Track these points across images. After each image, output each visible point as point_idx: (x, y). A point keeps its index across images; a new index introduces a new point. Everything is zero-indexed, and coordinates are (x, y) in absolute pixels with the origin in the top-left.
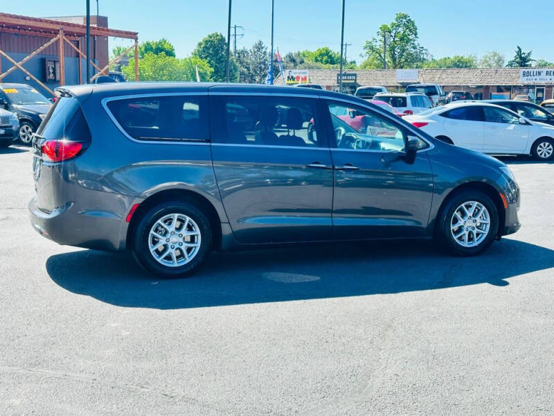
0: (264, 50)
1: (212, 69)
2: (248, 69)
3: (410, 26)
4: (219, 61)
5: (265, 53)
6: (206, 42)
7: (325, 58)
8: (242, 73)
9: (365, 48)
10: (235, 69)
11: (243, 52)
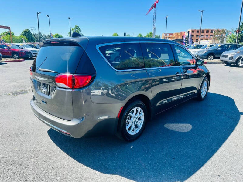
0: (41, 34)
1: (27, 39)
2: (37, 39)
3: (79, 29)
4: (29, 37)
5: (42, 35)
6: (25, 32)
7: (58, 36)
8: (36, 40)
9: (68, 34)
10: (34, 39)
11: (35, 34)
